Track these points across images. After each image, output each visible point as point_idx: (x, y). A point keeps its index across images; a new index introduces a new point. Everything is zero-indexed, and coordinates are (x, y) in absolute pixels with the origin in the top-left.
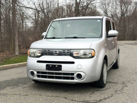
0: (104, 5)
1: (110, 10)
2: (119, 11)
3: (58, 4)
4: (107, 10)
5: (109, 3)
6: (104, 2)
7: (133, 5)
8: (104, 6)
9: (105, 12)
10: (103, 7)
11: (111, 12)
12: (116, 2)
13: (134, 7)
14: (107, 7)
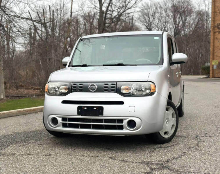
0: (147, 16)
1: (156, 24)
2: (171, 26)
3: (71, 13)
4: (151, 25)
5: (155, 13)
6: (146, 11)
7: (194, 16)
8: (147, 18)
9: (147, 28)
10: (145, 20)
11: (158, 27)
12: (166, 12)
13: (197, 20)
14: (151, 19)
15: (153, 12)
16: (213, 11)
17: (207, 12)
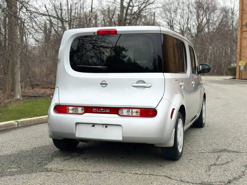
0: (169, 12)
1: (178, 21)
2: (194, 24)
3: (92, 8)
4: (173, 21)
5: (177, 8)
6: (167, 7)
7: (218, 13)
8: (169, 14)
9: (169, 25)
10: (167, 16)
11: (180, 24)
12: (189, 8)
13: (221, 17)
14: (173, 16)
15: (175, 8)
16: (241, 9)
17: (233, 9)
